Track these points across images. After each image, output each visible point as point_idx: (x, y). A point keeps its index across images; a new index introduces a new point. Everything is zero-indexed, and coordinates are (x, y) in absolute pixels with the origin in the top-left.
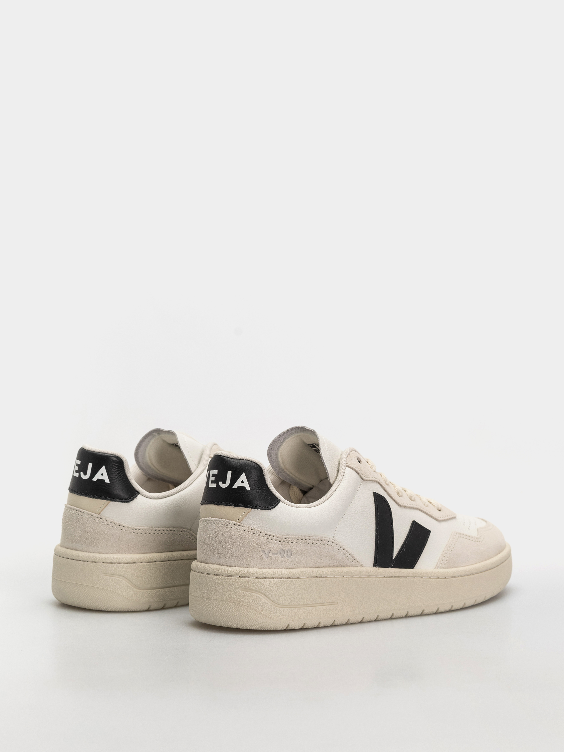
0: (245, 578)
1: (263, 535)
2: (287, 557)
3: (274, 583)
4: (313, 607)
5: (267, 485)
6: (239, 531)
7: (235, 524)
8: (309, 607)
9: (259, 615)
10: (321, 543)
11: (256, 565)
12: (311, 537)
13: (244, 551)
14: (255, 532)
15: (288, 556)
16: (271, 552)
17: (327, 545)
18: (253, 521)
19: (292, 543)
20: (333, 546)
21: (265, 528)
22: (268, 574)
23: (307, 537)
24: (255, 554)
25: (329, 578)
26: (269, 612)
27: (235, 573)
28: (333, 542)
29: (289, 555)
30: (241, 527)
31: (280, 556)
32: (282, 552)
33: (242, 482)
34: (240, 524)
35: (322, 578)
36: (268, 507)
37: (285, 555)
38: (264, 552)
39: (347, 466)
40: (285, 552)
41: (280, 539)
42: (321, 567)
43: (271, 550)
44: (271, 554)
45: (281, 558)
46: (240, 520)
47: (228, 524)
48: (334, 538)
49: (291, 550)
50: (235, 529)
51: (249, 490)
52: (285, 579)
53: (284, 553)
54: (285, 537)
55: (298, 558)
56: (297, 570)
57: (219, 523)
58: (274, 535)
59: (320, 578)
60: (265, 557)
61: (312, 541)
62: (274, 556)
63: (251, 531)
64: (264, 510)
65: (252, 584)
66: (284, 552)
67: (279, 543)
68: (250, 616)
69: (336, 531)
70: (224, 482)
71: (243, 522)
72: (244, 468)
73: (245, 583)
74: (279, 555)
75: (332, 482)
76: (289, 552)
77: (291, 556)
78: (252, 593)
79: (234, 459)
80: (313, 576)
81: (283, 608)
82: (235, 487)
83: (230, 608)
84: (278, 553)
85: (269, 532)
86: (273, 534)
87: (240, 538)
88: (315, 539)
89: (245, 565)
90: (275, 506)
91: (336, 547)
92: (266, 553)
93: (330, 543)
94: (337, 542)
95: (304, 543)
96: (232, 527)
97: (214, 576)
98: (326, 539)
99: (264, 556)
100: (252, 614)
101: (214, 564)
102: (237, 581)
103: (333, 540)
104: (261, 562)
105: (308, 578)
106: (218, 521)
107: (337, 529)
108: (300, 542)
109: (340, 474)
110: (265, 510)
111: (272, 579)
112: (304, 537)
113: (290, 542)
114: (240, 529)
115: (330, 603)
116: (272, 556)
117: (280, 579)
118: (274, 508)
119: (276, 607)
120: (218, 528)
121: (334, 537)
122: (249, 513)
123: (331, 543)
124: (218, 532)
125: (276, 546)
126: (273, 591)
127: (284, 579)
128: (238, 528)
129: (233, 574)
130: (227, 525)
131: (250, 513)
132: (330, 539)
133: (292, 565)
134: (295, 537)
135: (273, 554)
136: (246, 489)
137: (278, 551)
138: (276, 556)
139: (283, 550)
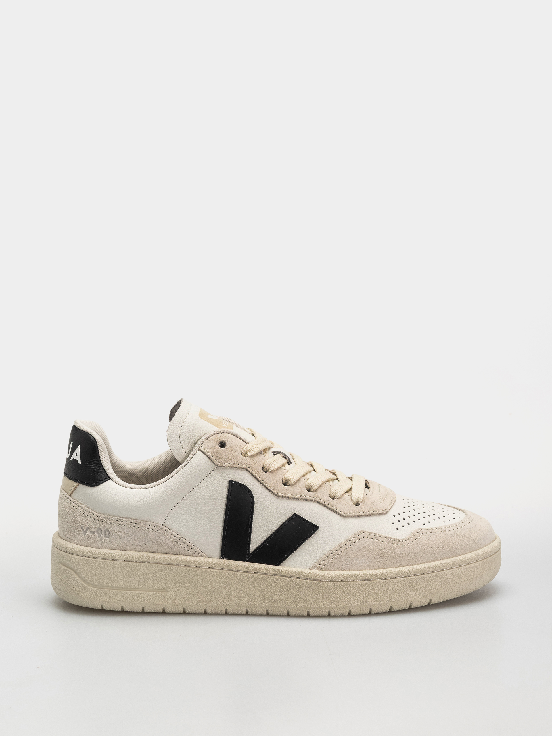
0: (64, 552)
1: (84, 511)
3: (86, 561)
5: (100, 460)
10: (144, 527)
11: (75, 540)
14: (78, 507)
15: (106, 537)
16: (88, 530)
17: (152, 530)
19: (111, 523)
21: (87, 505)
22: (81, 551)
23: (127, 520)
26: (80, 590)
28: (161, 527)
29: (106, 535)
31: (98, 535)
33: (77, 455)
37: (103, 535)
38: (82, 528)
39: (199, 450)
41: (99, 518)
43: (88, 528)
44: (88, 533)
45: (98, 537)
48: (164, 524)
49: (108, 531)
51: (79, 464)
52: (98, 560)
53: (102, 533)
54: (104, 516)
55: (116, 540)
58: (94, 513)
60: (83, 535)
62: (91, 534)
63: (75, 505)
67: (97, 522)
69: (167, 516)
71: (72, 496)
74: (96, 533)
75: (180, 461)
76: (106, 532)
77: (109, 536)
85: (90, 509)
86: (93, 511)
93: (157, 529)
94: (167, 528)
95: (125, 525)
98: (151, 523)
104: (79, 538)
107: (169, 515)
110: (89, 486)
111: (84, 557)
113: (108, 522)
116: (89, 534)
117: (93, 559)
119: (87, 585)
122: (76, 487)
125: (93, 524)
126: (84, 569)
127: (96, 560)
132: (158, 525)
133: (110, 546)
134: (114, 517)
135: (91, 532)
136: (78, 462)
137: (96, 530)
138: (93, 534)
139: (100, 529)
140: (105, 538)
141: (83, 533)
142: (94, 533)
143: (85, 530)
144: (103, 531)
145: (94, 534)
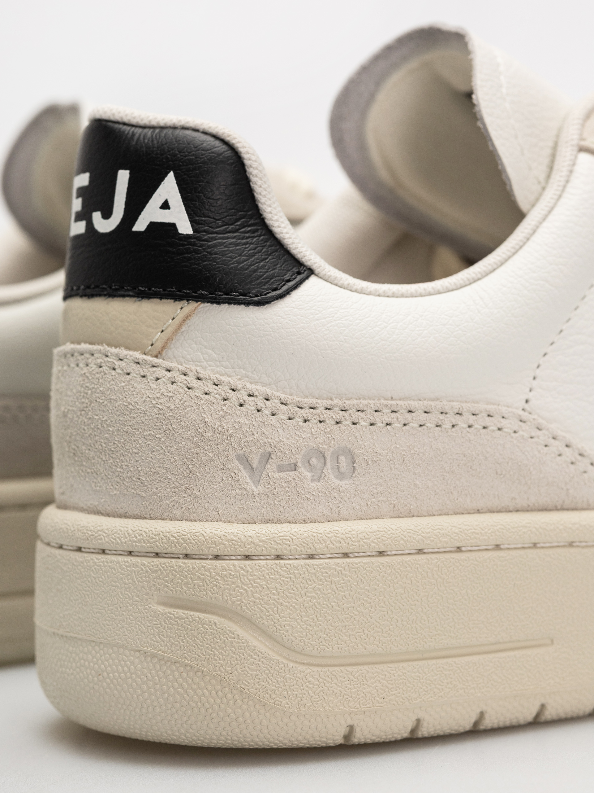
0: (173, 560)
1: (240, 396)
2: (337, 477)
3: (283, 573)
4: (450, 660)
5: (261, 215)
6: (153, 386)
7: (140, 361)
8: (434, 661)
9: (230, 696)
10: (471, 422)
11: (216, 509)
12: (433, 403)
13: (172, 460)
14: (211, 388)
15: (341, 476)
16: (270, 461)
17: (499, 429)
18: (206, 347)
19: (354, 424)
20: (521, 433)
21: (250, 374)
22: (256, 541)
23: (413, 404)
24: (212, 469)
25: (511, 552)
27: (139, 541)
28: (524, 418)
29: (342, 470)
30: (160, 372)
31: (309, 474)
32: (314, 461)
33: (165, 206)
34: (155, 361)
35: (480, 553)
36: (257, 296)
37: (329, 470)
38: (244, 460)
39: (582, 149)
40: (328, 461)
41: (306, 413)
42: (478, 512)
43: (270, 454)
44: (271, 469)
45: (313, 481)
46: (159, 345)
47: (118, 363)
48: (526, 406)
49: (350, 453)
50: (139, 379)
51: (187, 235)
52: (327, 561)
53: (325, 464)
54: (327, 403)
55: (381, 481)
56: (374, 525)
57: (90, 361)
58: (283, 396)
59: (473, 554)
60: (249, 481)
61: (434, 417)
62: (283, 475)
63: (195, 383)
64: (243, 306)
65: (199, 582)
66: (325, 458)
67: (301, 427)
68: (196, 698)
69: (534, 378)
70: (107, 214)
71: (169, 353)
72: (175, 155)
73: (175, 576)
74: (301, 469)
75: (523, 204)
76: (342, 459)
77: (354, 472)
78: (201, 615)
79: (144, 127)
80: (439, 545)
81: (326, 669)
82: (140, 226)
83: (126, 668)
84: (299, 464)
85: (264, 385)
86: (279, 394)
87: (156, 410)
88: (447, 409)
89: (179, 513)
90: (288, 292)
91: (535, 440)
92: (254, 466)
93: (509, 425)
94: (541, 421)
95: (405, 425)
96: (128, 374)
97: (78, 555)
98: (491, 408)
99: (244, 475)
100: (205, 691)
101: (82, 510)
102: (147, 572)
103: (522, 413)
104: (235, 497)
105: (420, 552)
106: (86, 353)
107: (538, 372)
108: (388, 420)
109: (558, 177)
110: (248, 304)
111: (274, 562)
112: (400, 403)
113: (344, 423)
114: (158, 379)
115: (519, 641)
116: (276, 475)
117: (308, 561)
118: (281, 296)
119: (296, 662)
120: (86, 381)
121: (527, 401)
122: (187, 318)
123: (516, 425)
124: (87, 393)
125: (291, 438)
126: (281, 604)
127: (322, 561)
128: (151, 373)
129: (132, 545)
130: (113, 366)
131: (194, 320)
132: (510, 410)
133: (358, 507)
134: (365, 402)
135: (280, 469)
136: (177, 230)
137: (301, 456)
138: (291, 473)
139: (318, 450)
140: (338, 482)
141: (248, 478)
142: (295, 467)
143: (255, 464)
144: (328, 457)
145: (296, 473)
